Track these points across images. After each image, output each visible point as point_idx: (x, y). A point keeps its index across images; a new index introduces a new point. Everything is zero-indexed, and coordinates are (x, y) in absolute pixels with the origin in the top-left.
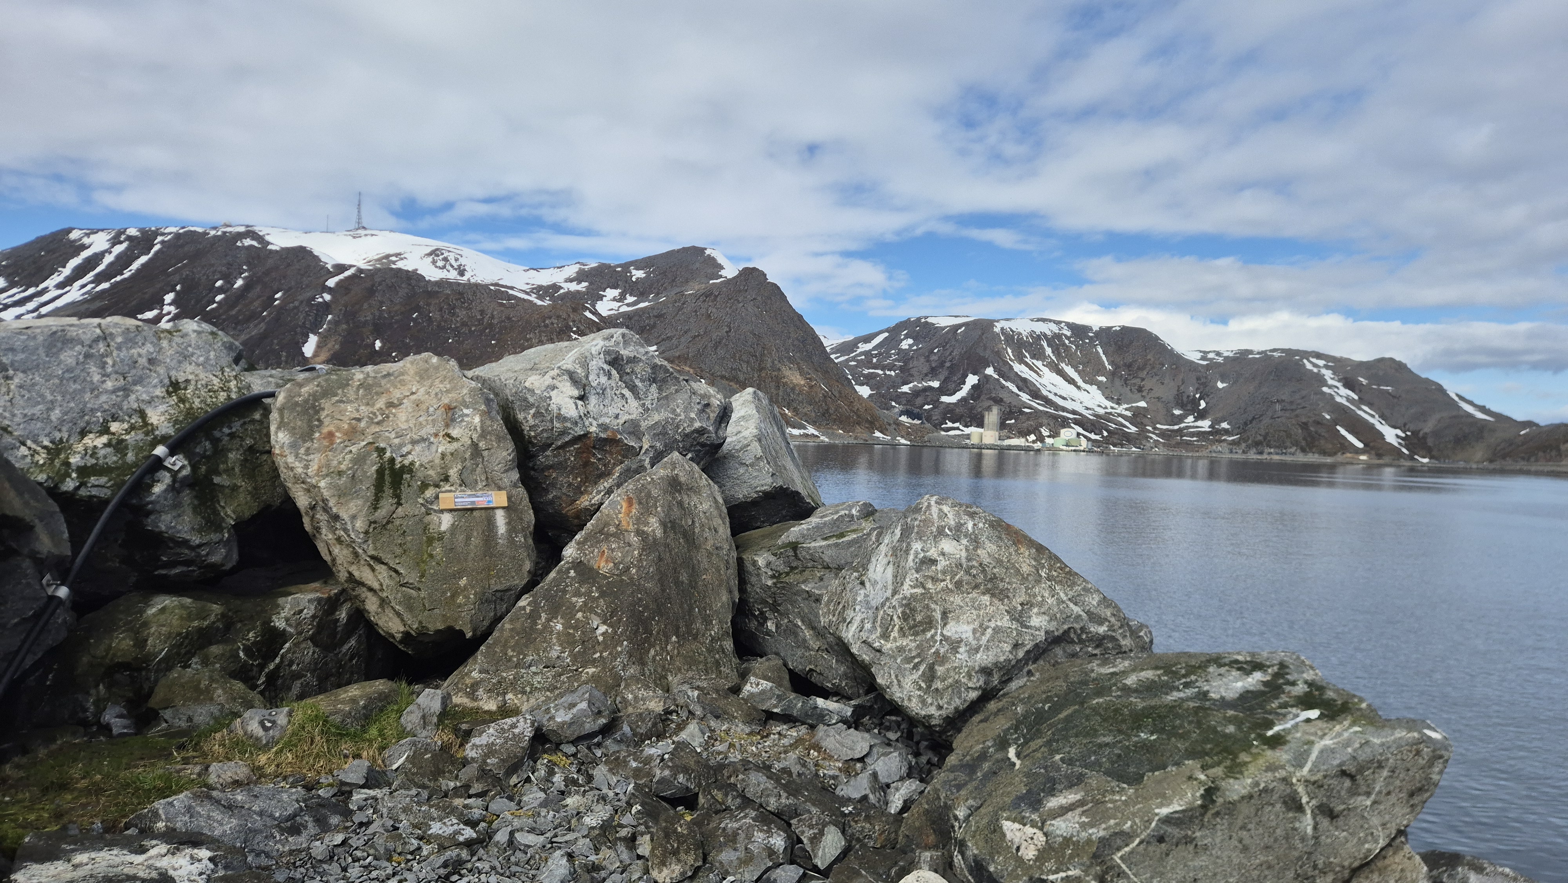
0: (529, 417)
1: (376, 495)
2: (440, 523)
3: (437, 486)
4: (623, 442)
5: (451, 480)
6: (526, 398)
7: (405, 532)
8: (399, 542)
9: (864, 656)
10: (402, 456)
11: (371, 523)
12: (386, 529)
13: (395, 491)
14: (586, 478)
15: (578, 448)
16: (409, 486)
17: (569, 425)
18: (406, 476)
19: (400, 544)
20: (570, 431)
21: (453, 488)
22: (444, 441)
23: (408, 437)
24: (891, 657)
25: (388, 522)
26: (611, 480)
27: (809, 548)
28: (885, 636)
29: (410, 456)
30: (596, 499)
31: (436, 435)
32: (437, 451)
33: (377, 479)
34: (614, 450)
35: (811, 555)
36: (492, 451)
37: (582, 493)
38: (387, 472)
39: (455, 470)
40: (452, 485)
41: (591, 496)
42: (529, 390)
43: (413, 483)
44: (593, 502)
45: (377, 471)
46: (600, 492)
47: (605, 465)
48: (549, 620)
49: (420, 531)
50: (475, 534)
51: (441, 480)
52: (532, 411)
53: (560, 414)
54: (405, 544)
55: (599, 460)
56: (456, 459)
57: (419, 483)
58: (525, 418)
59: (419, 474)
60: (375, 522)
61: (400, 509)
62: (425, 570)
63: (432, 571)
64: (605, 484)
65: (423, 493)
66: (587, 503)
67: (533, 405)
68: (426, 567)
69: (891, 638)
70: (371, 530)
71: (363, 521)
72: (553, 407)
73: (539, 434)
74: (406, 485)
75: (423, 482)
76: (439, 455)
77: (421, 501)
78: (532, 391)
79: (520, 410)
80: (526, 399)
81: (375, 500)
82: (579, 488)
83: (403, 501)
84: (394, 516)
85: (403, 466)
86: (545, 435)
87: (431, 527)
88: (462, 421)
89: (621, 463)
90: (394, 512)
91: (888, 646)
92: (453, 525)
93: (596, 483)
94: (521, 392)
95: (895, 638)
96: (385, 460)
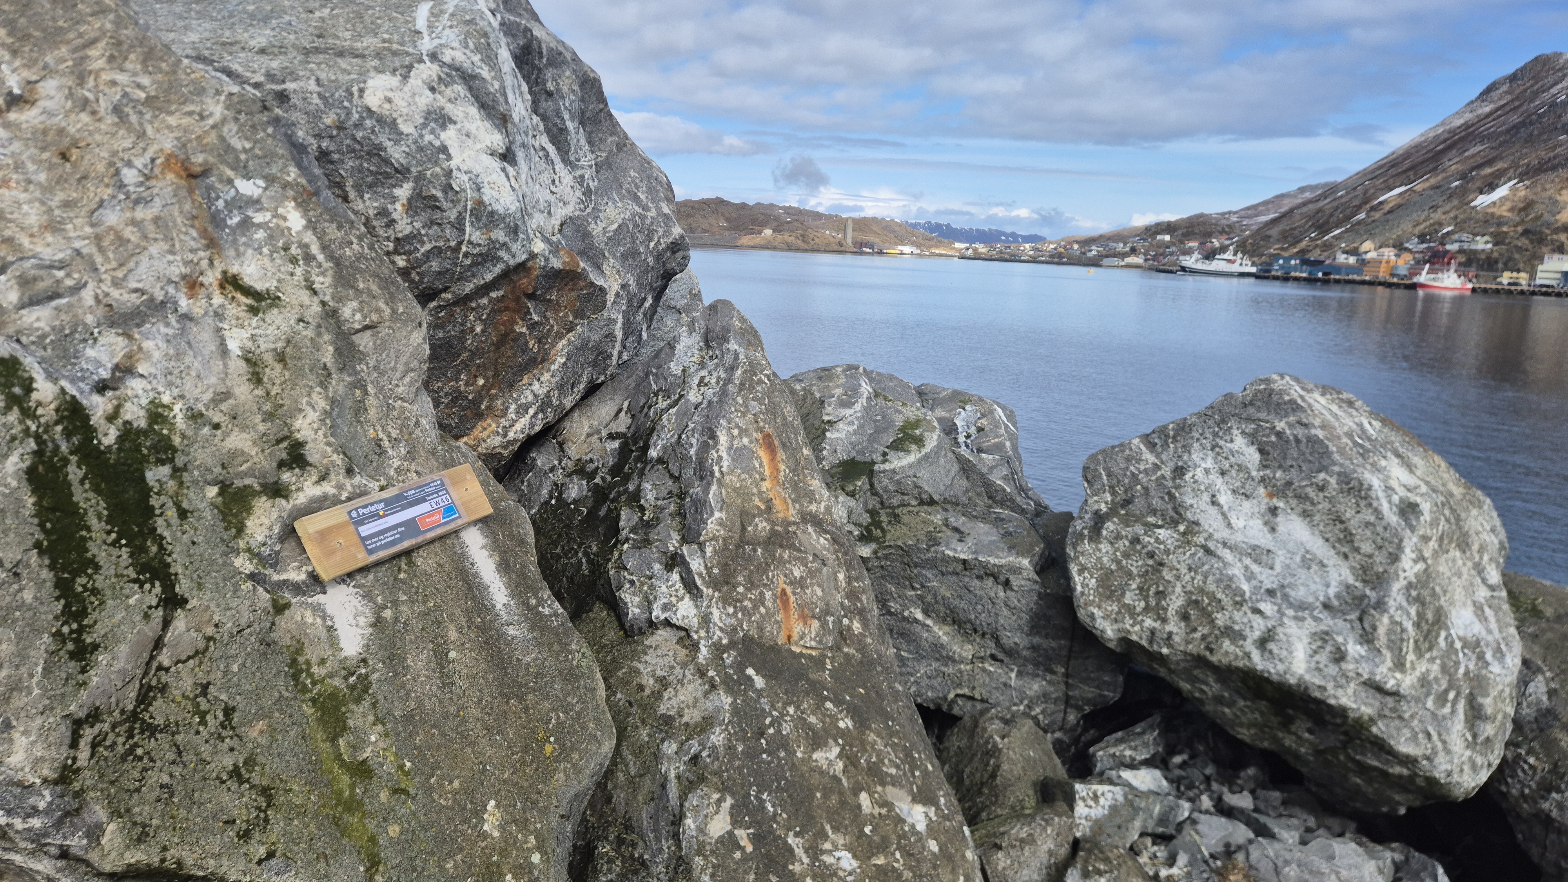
0: (398, 210)
1: (64, 588)
2: (330, 629)
3: (277, 491)
4: (587, 276)
5: (312, 454)
6: (380, 148)
7: (229, 711)
8: (228, 762)
9: (1363, 708)
10: (102, 387)
11: (77, 725)
12: (152, 730)
13: (137, 551)
14: (496, 375)
15: (500, 300)
16: (183, 514)
17: (499, 235)
18: (156, 474)
19: (235, 773)
20: (502, 253)
21: (328, 488)
22: (232, 310)
23: (87, 296)
24: (1417, 700)
25: (144, 698)
26: (546, 377)
27: (894, 471)
28: (1400, 665)
29: (135, 385)
30: (518, 426)
31: (193, 285)
32: (224, 352)
33: (41, 512)
34: (564, 301)
35: (899, 482)
36: (384, 331)
37: (480, 416)
38: (74, 472)
39: (313, 416)
40: (323, 478)
41: (504, 422)
42: (380, 120)
43: (191, 499)
44: (511, 435)
45: (32, 475)
46: (525, 408)
47: (539, 341)
48: (814, 852)
49: (283, 687)
50: (453, 634)
51: (281, 465)
52: (404, 192)
53: (480, 203)
54: (250, 762)
55: (533, 326)
56: (299, 373)
57: (212, 492)
58: (383, 213)
59: (201, 456)
60: (94, 716)
61: (180, 622)
62: (373, 839)
63: (394, 830)
64: (536, 386)
65: (240, 530)
66: (497, 441)
67: (402, 172)
68: (371, 825)
69: (1408, 665)
70: (83, 754)
71: (44, 732)
72: (460, 181)
73: (418, 263)
74: (171, 513)
75: (224, 488)
76: (238, 366)
77: (244, 564)
78: (389, 124)
79: (358, 188)
80: (376, 152)
81: (68, 615)
82: (476, 403)
83: (183, 587)
84: (165, 658)
85: (128, 433)
86: (435, 265)
87: (311, 654)
88: (246, 224)
89: (570, 330)
90: (158, 644)
91: (1407, 682)
92: (378, 623)
93: (511, 386)
94: (358, 125)
95: (1412, 662)
96: (47, 413)
